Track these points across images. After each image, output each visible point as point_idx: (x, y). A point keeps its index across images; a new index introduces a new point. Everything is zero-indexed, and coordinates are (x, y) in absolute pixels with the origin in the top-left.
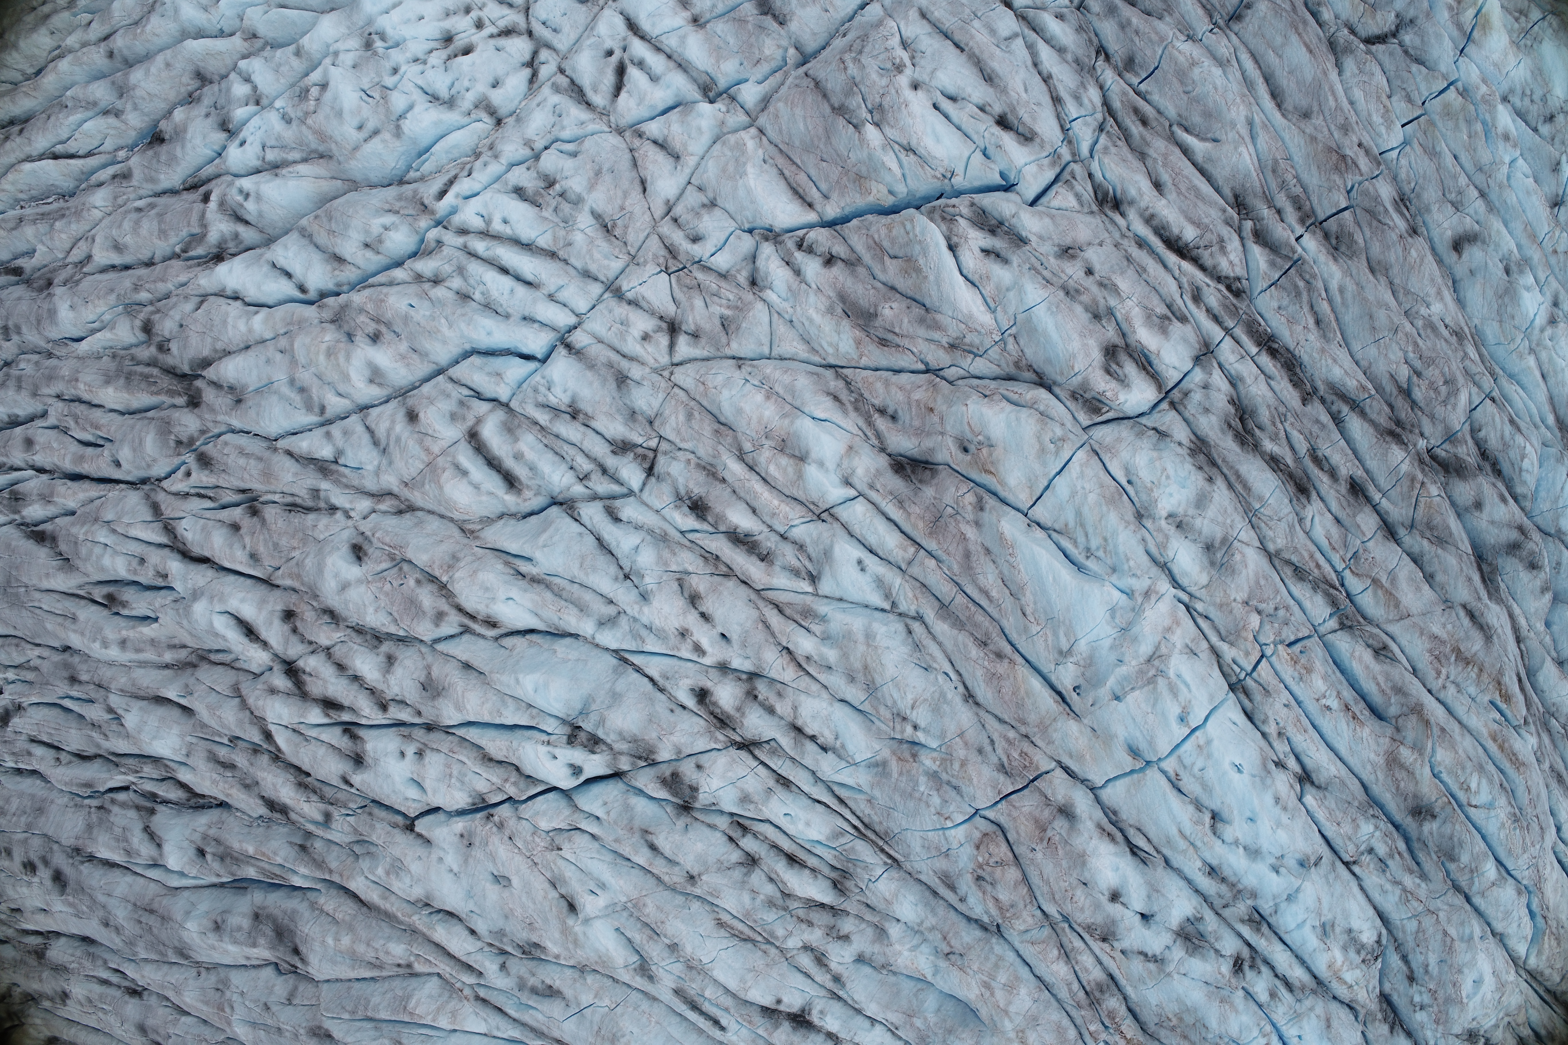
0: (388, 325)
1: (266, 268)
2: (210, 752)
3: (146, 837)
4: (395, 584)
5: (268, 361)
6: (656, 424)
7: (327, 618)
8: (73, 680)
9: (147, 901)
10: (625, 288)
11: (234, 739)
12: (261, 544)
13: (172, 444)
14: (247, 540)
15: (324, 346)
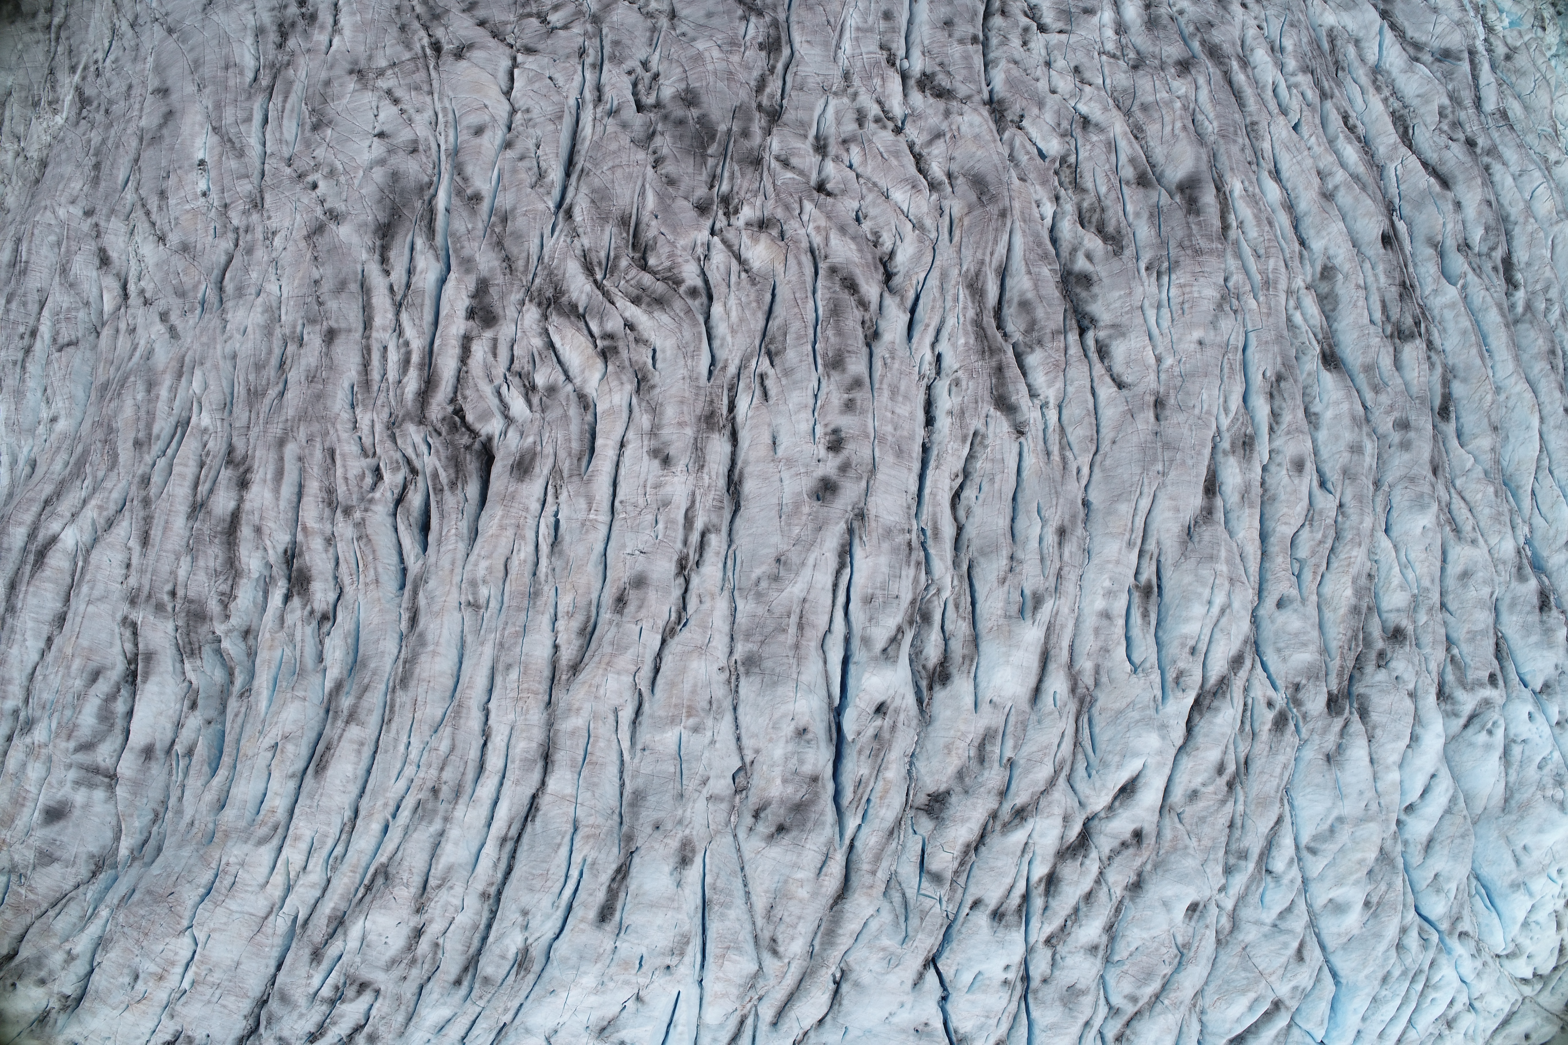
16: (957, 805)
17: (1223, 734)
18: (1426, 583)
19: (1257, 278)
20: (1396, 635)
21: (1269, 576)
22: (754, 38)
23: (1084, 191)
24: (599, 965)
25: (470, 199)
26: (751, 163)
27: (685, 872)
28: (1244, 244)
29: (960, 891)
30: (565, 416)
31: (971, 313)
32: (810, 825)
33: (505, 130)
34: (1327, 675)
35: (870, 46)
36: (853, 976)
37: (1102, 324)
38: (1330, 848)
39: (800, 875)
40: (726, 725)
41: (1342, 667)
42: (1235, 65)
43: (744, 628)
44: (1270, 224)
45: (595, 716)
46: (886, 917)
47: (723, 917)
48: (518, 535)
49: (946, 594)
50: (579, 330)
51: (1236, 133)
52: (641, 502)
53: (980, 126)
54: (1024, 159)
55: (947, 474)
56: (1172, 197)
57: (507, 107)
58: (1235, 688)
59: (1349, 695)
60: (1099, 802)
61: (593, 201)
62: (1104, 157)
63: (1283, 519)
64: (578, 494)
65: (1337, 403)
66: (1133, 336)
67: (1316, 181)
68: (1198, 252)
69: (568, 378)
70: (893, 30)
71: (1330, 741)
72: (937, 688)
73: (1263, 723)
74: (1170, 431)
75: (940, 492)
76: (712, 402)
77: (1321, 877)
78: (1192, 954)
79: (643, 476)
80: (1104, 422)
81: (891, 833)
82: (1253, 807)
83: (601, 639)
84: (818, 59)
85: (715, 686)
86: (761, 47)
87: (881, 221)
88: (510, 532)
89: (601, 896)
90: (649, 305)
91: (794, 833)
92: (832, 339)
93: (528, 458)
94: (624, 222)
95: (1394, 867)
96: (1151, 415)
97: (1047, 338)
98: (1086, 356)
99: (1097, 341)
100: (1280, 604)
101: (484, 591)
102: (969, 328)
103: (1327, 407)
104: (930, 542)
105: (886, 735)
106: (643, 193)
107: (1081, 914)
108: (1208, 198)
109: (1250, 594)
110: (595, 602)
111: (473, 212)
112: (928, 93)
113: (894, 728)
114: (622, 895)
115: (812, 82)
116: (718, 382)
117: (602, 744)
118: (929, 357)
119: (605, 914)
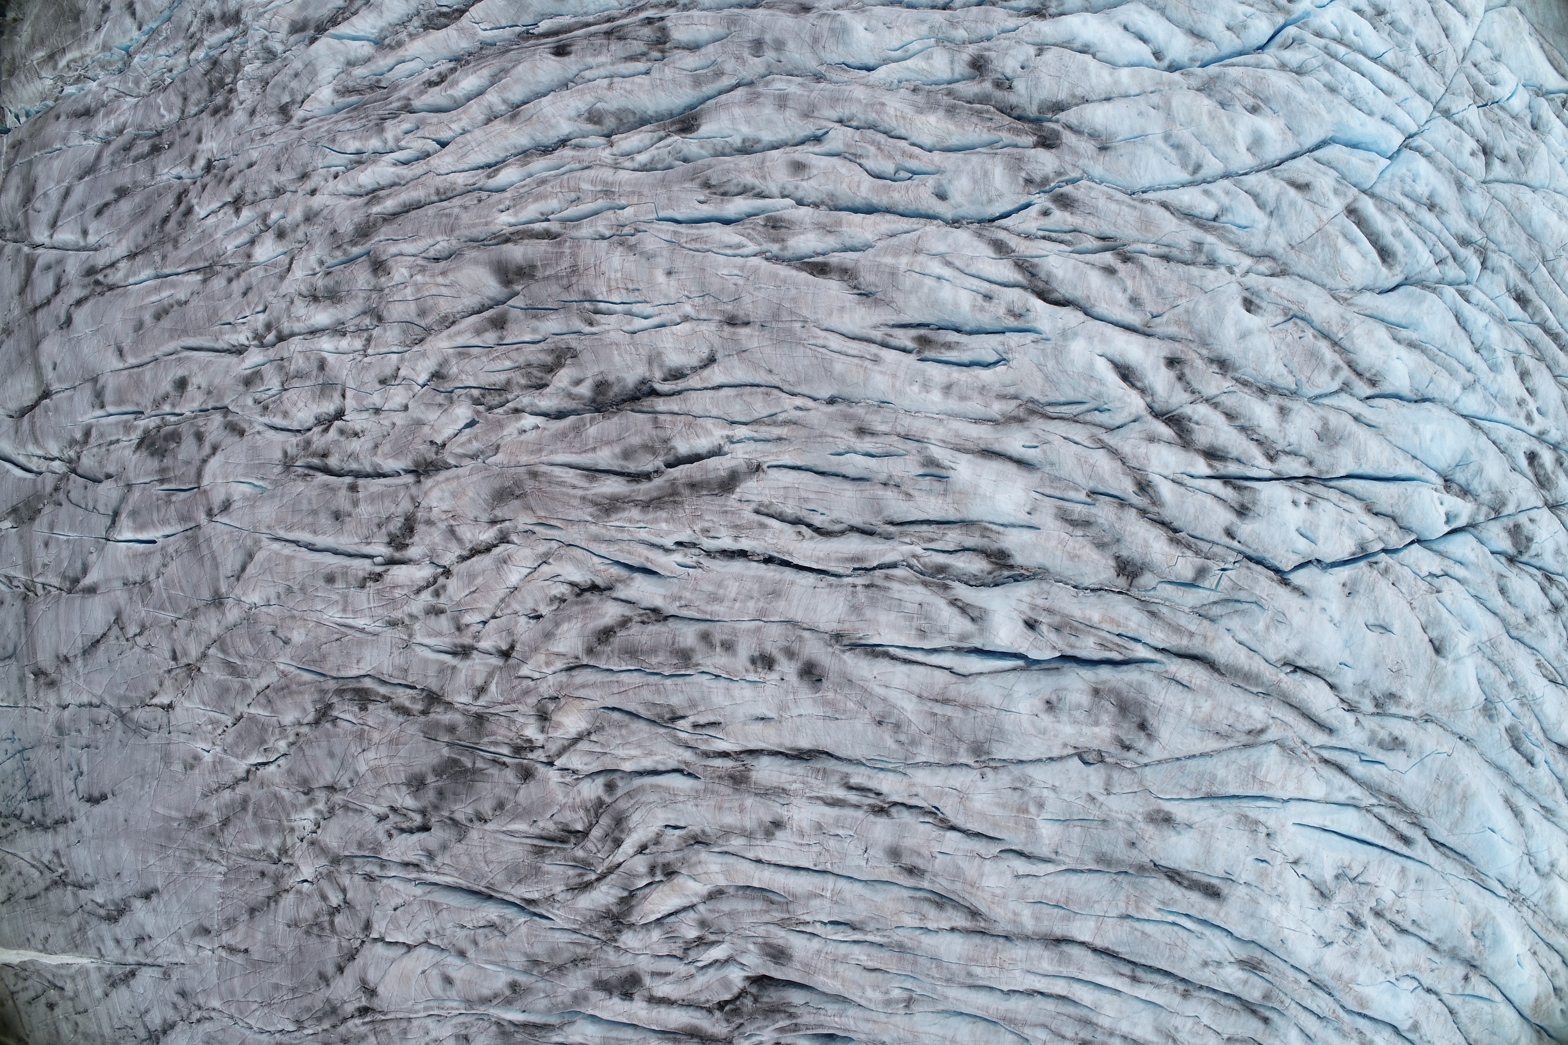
0: (1266, 101)
1: (1120, 30)
2: (1059, 508)
3: (956, 611)
4: (1296, 336)
5: (1140, 114)
6: (1487, 225)
7: (1215, 368)
8: (861, 431)
9: (937, 689)
10: (1453, 110)
11: (1093, 493)
12: (1144, 289)
13: (1021, 181)
14: (1129, 283)
15: (1205, 109)
16: (1130, 550)
17: (1075, 268)
18: (924, 29)
19: (601, 203)
20: (978, 66)
21: (913, 207)
22: (355, 716)
23: (508, 382)
24: (1261, 900)
25: (514, 992)
26: (481, 724)
27: (1179, 819)
28: (566, 214)
29: (1216, 549)
30: (729, 914)
31: (635, 513)
32: (1141, 698)
33: (446, 954)
34: (1016, 146)
35: (363, 598)
36: (1291, 656)
37: (647, 375)
38: (1196, 150)
39: (1189, 709)
40: (1036, 773)
41: (1009, 130)
42: (376, 209)
43: (944, 757)
44: (543, 182)
45: (1021, 898)
46: (1235, 623)
47: (1224, 783)
48: (844, 960)
49: (918, 550)
50: (645, 898)
51: (448, 215)
52: (816, 849)
53: (443, 491)
54: (476, 445)
55: (798, 545)
56: (517, 294)
57: (423, 950)
58: (1027, 253)
59: (1037, 121)
60: (1136, 403)
61: (520, 882)
62: (474, 361)
63: (854, 189)
64: (806, 906)
65: (733, 120)
66: (661, 345)
67: (498, 126)
68: (574, 270)
69: (692, 907)
70: (345, 574)
71: (1086, 146)
72: (1011, 562)
73: (1065, 222)
74: (760, 312)
75: (817, 553)
76: (720, 777)
77: (1224, 159)
78: (1295, 307)
79: (791, 846)
80: (750, 380)
81: (1153, 614)
82: (1150, 235)
83: (948, 891)
84: (375, 652)
85: (999, 784)
86: (363, 708)
87: (539, 595)
88: (840, 968)
89: (1195, 897)
90: (622, 831)
91: (1148, 714)
92: (660, 659)
93: (768, 950)
94: (540, 852)
95: (1218, 77)
96: (744, 331)
97: (662, 434)
98: (679, 392)
99: (665, 380)
100: (942, 196)
101: (896, 993)
102: (651, 516)
103: (737, 131)
104: (866, 565)
105: (1057, 620)
106: (511, 834)
107: (1247, 424)
108: (517, 253)
109: (931, 228)
110: (912, 893)
111: (528, 990)
112: (408, 541)
113: (1050, 611)
114: (1195, 876)
115: (399, 660)
116: (700, 770)
117: (1049, 892)
118: (678, 557)
119: (1212, 893)
